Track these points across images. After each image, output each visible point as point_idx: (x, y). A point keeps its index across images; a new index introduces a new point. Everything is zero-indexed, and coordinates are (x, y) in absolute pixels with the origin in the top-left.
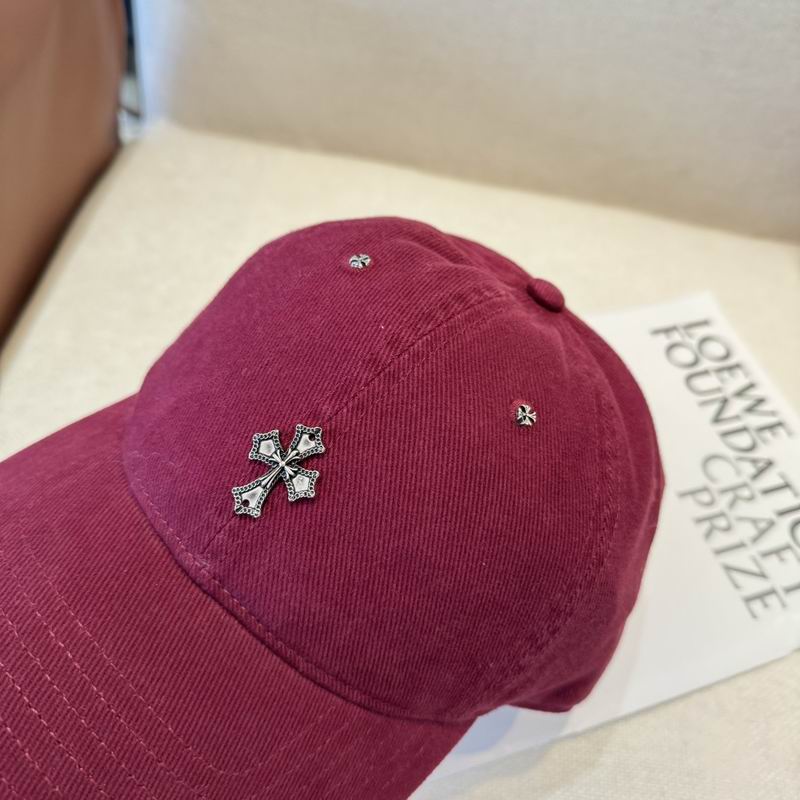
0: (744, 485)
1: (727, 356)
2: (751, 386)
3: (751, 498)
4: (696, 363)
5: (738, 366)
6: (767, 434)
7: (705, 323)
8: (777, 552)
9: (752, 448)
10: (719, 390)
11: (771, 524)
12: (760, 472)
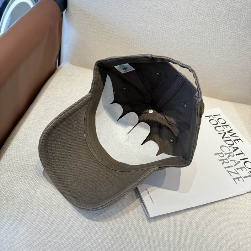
0: (232, 153)
1: (225, 123)
2: (232, 130)
3: (234, 156)
4: (217, 124)
5: (228, 125)
6: (236, 141)
7: (219, 115)
8: (241, 168)
9: (233, 144)
10: (224, 131)
11: (239, 162)
12: (235, 150)
